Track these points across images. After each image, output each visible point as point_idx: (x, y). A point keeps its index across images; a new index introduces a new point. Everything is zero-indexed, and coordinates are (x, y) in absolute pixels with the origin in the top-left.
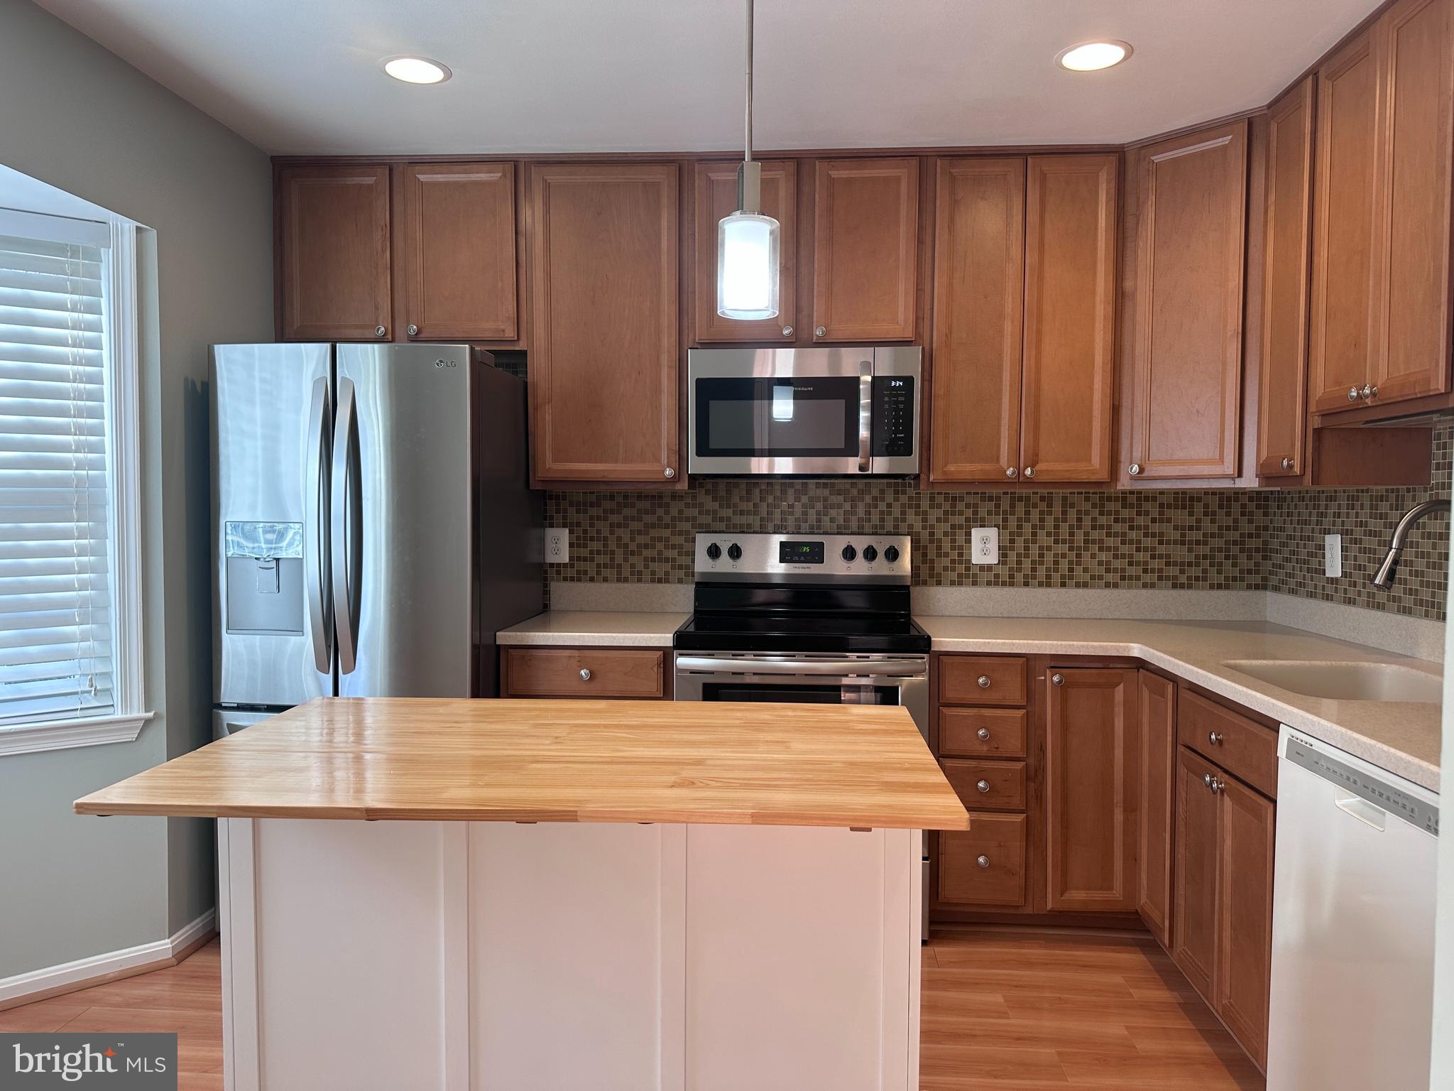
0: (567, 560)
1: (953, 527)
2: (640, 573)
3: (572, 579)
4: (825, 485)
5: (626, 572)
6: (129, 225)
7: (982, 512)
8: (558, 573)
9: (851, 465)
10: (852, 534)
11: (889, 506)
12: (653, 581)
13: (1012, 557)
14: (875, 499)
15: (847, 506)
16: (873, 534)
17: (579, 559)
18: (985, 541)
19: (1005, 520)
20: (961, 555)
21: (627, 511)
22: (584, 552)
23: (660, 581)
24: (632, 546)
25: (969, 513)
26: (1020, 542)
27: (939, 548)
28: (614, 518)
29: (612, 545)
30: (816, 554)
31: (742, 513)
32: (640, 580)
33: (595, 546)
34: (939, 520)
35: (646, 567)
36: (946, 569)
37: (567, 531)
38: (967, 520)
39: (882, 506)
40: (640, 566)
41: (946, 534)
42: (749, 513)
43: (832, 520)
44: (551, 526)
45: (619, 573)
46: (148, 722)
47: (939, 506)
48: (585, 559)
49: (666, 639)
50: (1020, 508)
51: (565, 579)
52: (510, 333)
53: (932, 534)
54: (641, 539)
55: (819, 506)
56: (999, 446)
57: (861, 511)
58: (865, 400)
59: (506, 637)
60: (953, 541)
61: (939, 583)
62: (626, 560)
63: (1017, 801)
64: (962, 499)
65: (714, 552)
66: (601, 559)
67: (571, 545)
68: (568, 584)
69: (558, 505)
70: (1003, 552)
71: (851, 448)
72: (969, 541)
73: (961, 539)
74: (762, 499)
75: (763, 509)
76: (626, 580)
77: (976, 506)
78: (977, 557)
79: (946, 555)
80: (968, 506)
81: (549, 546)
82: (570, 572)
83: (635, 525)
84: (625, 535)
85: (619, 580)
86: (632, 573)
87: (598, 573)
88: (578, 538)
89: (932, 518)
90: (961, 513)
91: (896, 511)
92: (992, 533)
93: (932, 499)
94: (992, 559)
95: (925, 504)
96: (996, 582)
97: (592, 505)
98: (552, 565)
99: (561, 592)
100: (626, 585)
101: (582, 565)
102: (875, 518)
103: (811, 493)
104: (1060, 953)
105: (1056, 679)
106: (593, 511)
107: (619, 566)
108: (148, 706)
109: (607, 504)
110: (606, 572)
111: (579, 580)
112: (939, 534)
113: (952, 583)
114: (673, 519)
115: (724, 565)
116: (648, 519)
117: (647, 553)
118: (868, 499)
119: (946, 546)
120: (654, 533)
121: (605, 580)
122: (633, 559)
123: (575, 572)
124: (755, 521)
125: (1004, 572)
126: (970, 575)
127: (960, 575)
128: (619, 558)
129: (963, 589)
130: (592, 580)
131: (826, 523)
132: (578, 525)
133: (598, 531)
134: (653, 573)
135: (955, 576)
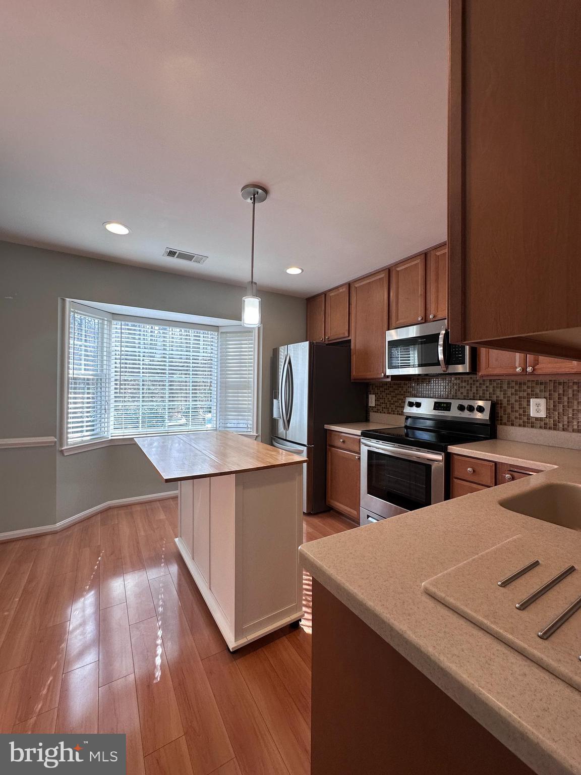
0: (374, 405)
1: (520, 397)
4: (459, 378)
5: (390, 410)
7: (537, 390)
8: (372, 409)
12: (398, 414)
13: (555, 414)
15: (468, 387)
17: (377, 405)
18: (538, 405)
19: (550, 395)
20: (524, 412)
21: (391, 389)
22: (378, 403)
23: (400, 414)
24: (392, 402)
25: (529, 391)
26: (559, 407)
27: (512, 407)
28: (387, 391)
29: (386, 400)
30: (447, 407)
32: (394, 414)
33: (382, 401)
34: (512, 394)
35: (396, 409)
36: (516, 418)
37: (374, 396)
38: (528, 394)
39: (484, 387)
40: (394, 409)
41: (516, 401)
43: (462, 393)
44: (370, 394)
45: (388, 411)
46: (257, 437)
47: (512, 387)
48: (379, 405)
49: (359, 432)
50: (560, 388)
51: (374, 412)
52: (347, 335)
53: (508, 401)
54: (395, 399)
56: (515, 357)
57: (474, 390)
58: (441, 342)
60: (520, 404)
61: (512, 425)
62: (390, 406)
64: (525, 384)
65: (411, 405)
66: (383, 405)
67: (375, 400)
69: (372, 387)
70: (549, 411)
72: (529, 405)
73: (525, 404)
76: (390, 413)
77: (532, 387)
78: (534, 413)
79: (516, 411)
80: (528, 387)
81: (370, 401)
82: (375, 410)
83: (393, 394)
84: (388, 396)
85: (388, 413)
86: (392, 411)
87: (383, 410)
88: (377, 398)
89: (509, 393)
90: (524, 391)
91: (491, 390)
92: (543, 401)
93: (509, 384)
94: (543, 415)
95: (505, 387)
96: (546, 427)
98: (370, 407)
99: (373, 416)
100: (390, 415)
101: (378, 407)
106: (382, 389)
107: (388, 408)
108: (257, 433)
109: (385, 387)
110: (385, 410)
111: (377, 412)
112: (512, 400)
113: (520, 426)
114: (404, 392)
115: (415, 410)
116: (396, 392)
117: (396, 404)
119: (517, 407)
120: (398, 397)
121: (384, 413)
122: (393, 406)
125: (551, 422)
126: (530, 423)
127: (524, 422)
128: (388, 406)
129: (526, 429)
130: (381, 412)
131: (459, 394)
132: (377, 394)
133: (383, 396)
134: (398, 411)
135: (521, 422)
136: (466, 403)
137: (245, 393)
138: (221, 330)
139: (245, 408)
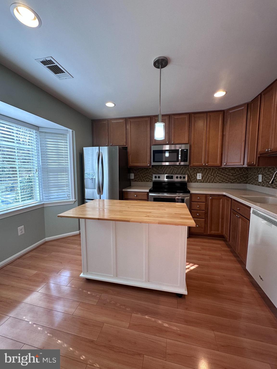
0: (133, 178)
1: (194, 173)
2: (144, 180)
3: (134, 181)
4: (173, 167)
5: (142, 180)
6: (71, 130)
7: (199, 171)
8: (132, 180)
9: (178, 163)
10: (178, 174)
11: (184, 170)
12: (146, 181)
13: (204, 178)
14: (181, 169)
15: (177, 170)
16: (181, 174)
17: (135, 178)
18: (199, 175)
19: (203, 172)
20: (195, 178)
21: (143, 171)
22: (136, 177)
23: (147, 182)
24: (143, 176)
25: (197, 171)
26: (205, 176)
27: (192, 177)
28: (141, 172)
29: (140, 176)
30: (172, 177)
31: (160, 171)
32: (144, 181)
33: (138, 176)
34: (192, 172)
35: (145, 179)
36: (193, 180)
37: (133, 174)
38: (197, 172)
40: (144, 179)
41: (193, 174)
42: (161, 171)
43: (175, 172)
44: (131, 173)
46: (75, 201)
47: (192, 170)
48: (136, 178)
49: (148, 191)
50: (205, 170)
51: (133, 181)
52: (125, 144)
53: (191, 174)
54: (144, 175)
55: (172, 170)
56: (202, 160)
57: (179, 171)
58: (180, 153)
59: (124, 190)
60: (194, 175)
61: (192, 182)
62: (142, 178)
63: (203, 217)
64: (196, 169)
65: (156, 177)
66: (138, 178)
67: (134, 176)
68: (134, 182)
69: (132, 170)
70: (202, 177)
71: (178, 161)
72: (197, 175)
73: (195, 175)
74: (163, 169)
75: (164, 170)
76: (142, 181)
77: (198, 170)
78: (198, 178)
79: (193, 178)
80: (197, 170)
81: (131, 176)
82: (134, 180)
83: (144, 173)
84: (141, 174)
85: (141, 181)
86: (143, 180)
87: (138, 180)
88: (135, 175)
89: (191, 172)
90: (195, 171)
91: (185, 171)
92: (201, 174)
93: (191, 169)
94: (201, 178)
95: (190, 169)
96: (201, 182)
97: (137, 170)
98: (131, 179)
99: (133, 183)
101: (136, 179)
102: (181, 172)
103: (171, 168)
104: (210, 241)
105: (211, 198)
106: (138, 171)
107: (141, 179)
108: (75, 199)
109: (139, 170)
110: (139, 180)
111: (135, 181)
112: (192, 174)
113: (194, 182)
114: (149, 172)
115: (157, 179)
116: (146, 172)
117: (145, 177)
118: (180, 169)
119: (193, 176)
120: (147, 174)
121: (139, 181)
122: (143, 178)
123: (135, 180)
124: (162, 172)
125: (202, 181)
126: (197, 181)
127: (195, 181)
128: (141, 178)
129: (195, 183)
130: (137, 181)
131: (173, 173)
132: (135, 173)
133: (138, 174)
134: (146, 180)
135: (194, 181)
136: (179, 176)
137: (64, 175)
138: (41, 130)
139: (64, 185)
